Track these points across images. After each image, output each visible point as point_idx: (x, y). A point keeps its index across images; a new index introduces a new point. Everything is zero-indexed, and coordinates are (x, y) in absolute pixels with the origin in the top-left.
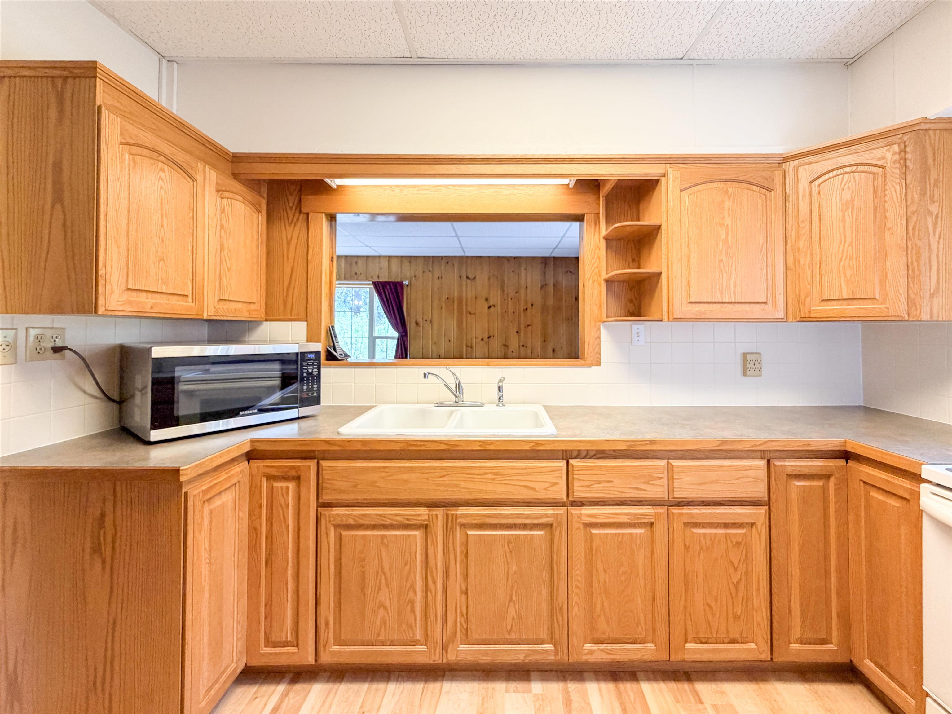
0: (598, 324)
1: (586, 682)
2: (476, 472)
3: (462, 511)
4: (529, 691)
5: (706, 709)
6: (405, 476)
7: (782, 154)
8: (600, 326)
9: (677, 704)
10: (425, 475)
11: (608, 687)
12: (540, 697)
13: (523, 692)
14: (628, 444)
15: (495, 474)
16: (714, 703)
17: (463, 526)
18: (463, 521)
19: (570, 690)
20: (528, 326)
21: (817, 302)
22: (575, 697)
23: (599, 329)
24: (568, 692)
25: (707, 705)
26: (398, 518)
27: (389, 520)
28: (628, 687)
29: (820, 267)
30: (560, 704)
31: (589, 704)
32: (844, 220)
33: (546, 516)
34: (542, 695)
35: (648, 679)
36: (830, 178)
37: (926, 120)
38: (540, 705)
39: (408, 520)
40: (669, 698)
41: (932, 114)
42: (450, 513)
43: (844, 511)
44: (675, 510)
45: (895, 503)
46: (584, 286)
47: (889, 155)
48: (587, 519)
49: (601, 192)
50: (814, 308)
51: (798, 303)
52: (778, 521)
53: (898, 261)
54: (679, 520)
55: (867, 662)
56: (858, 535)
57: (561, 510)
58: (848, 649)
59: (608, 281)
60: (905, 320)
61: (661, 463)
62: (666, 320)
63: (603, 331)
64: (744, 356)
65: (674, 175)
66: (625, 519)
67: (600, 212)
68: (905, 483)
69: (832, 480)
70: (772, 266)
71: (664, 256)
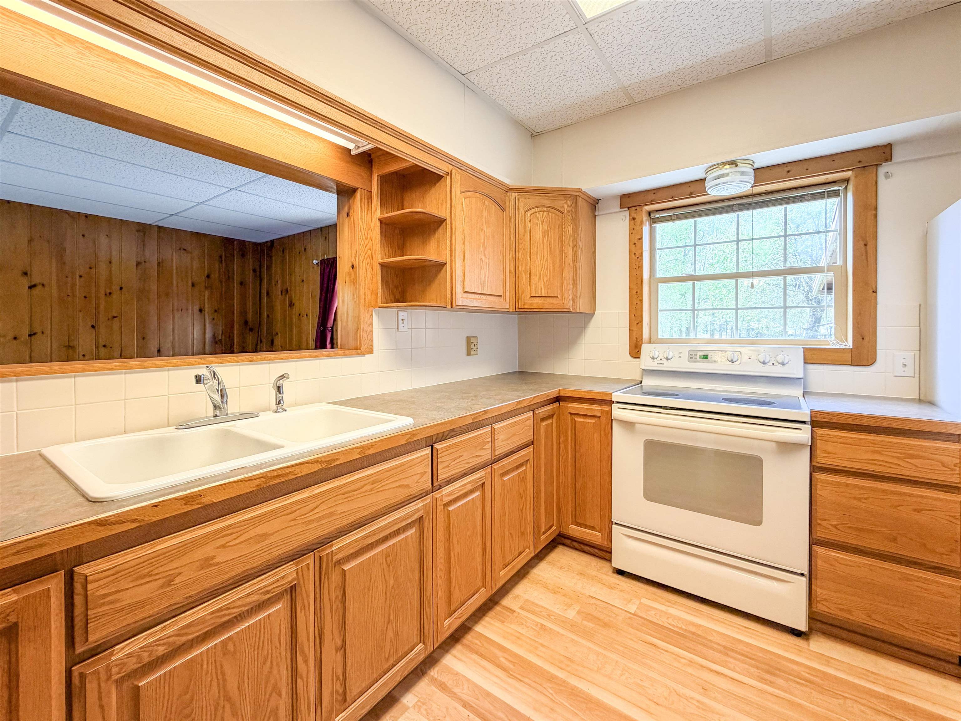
0: (370, 309)
1: (441, 660)
2: (353, 487)
3: (337, 545)
4: (407, 708)
5: (519, 613)
6: (260, 530)
7: (509, 185)
8: (372, 312)
9: (505, 624)
10: (289, 516)
11: (458, 650)
12: (419, 704)
13: (402, 715)
14: (473, 417)
15: (373, 482)
16: (519, 606)
17: (340, 562)
18: (339, 557)
19: (436, 676)
20: (114, 317)
21: (528, 298)
22: (444, 678)
23: (372, 315)
24: (436, 679)
25: (518, 610)
26: (252, 598)
27: (235, 610)
28: (469, 638)
29: (530, 273)
30: (439, 694)
31: (457, 673)
32: (543, 243)
33: (418, 510)
34: (419, 701)
35: (476, 622)
36: (535, 212)
37: (580, 190)
38: (426, 710)
39: (268, 592)
40: (498, 624)
41: (584, 188)
42: (323, 554)
43: (559, 437)
44: (495, 466)
45: (592, 421)
46: (353, 267)
47: (566, 206)
48: (446, 499)
49: (373, 169)
50: (527, 302)
51: (516, 298)
52: (536, 454)
53: (568, 275)
54: (498, 473)
55: (571, 526)
56: (566, 448)
57: (428, 499)
58: (559, 525)
59: (382, 265)
60: (570, 312)
61: (488, 429)
62: (449, 306)
63: (375, 317)
64: (468, 339)
65: (456, 177)
66: (469, 487)
67: (373, 191)
68: (598, 408)
69: (555, 417)
70: (504, 269)
71: (449, 248)
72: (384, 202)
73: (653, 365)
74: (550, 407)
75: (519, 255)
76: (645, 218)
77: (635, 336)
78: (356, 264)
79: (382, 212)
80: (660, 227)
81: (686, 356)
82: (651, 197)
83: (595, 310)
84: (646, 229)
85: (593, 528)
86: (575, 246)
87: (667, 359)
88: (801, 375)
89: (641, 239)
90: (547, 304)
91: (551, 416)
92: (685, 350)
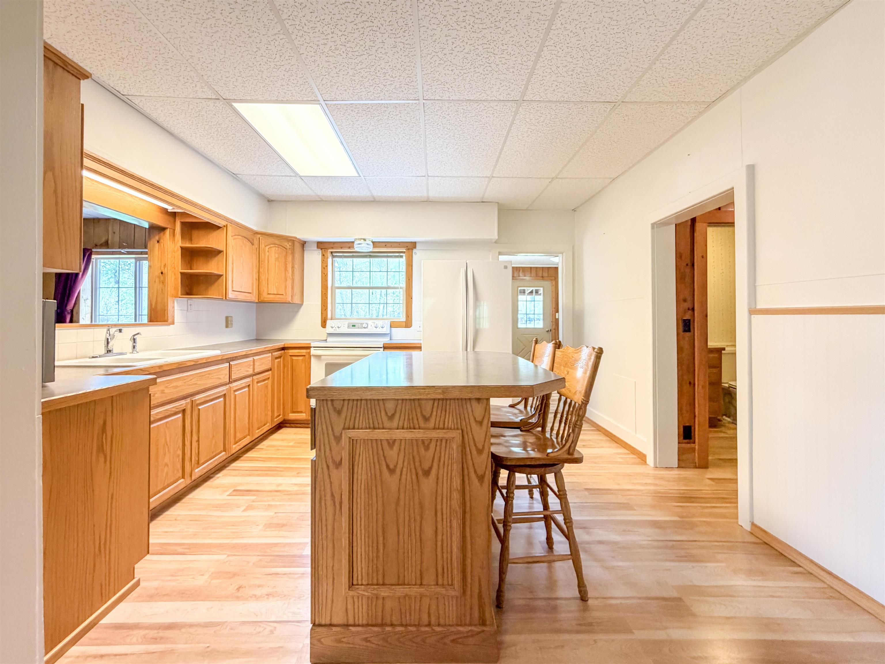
3: (197, 397)
7: (256, 231)
8: (175, 300)
15: (209, 374)
17: (198, 404)
18: (198, 402)
21: (266, 294)
26: (174, 409)
27: (169, 412)
29: (267, 280)
33: (224, 390)
36: (271, 247)
37: (296, 238)
39: (177, 409)
41: (298, 237)
42: (193, 399)
43: (284, 368)
44: (255, 377)
45: (301, 358)
46: (162, 273)
47: (288, 245)
48: (235, 389)
49: (177, 217)
50: (265, 296)
51: (259, 294)
52: (273, 376)
53: (289, 283)
54: (256, 381)
55: (290, 414)
56: (288, 374)
57: (227, 386)
58: (284, 415)
59: (182, 273)
60: (290, 303)
61: (251, 359)
62: (224, 298)
63: (175, 303)
64: (227, 318)
65: (230, 229)
66: (244, 385)
67: (176, 229)
68: (304, 351)
69: (282, 358)
70: (253, 277)
71: (225, 267)
72: (183, 236)
73: (332, 331)
74: (280, 352)
75: (261, 270)
76: (329, 255)
77: (324, 316)
78: (165, 271)
79: (182, 243)
80: (337, 259)
81: (346, 326)
82: (332, 245)
83: (303, 302)
84: (330, 260)
85: (301, 412)
86: (293, 267)
87: (338, 327)
88: (388, 332)
89: (327, 266)
90: (277, 298)
91: (280, 357)
92: (346, 322)
